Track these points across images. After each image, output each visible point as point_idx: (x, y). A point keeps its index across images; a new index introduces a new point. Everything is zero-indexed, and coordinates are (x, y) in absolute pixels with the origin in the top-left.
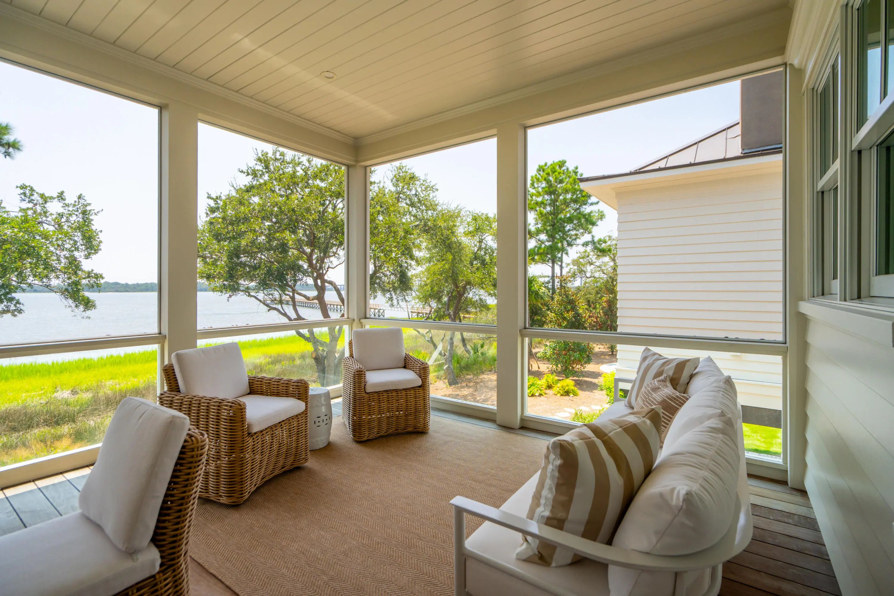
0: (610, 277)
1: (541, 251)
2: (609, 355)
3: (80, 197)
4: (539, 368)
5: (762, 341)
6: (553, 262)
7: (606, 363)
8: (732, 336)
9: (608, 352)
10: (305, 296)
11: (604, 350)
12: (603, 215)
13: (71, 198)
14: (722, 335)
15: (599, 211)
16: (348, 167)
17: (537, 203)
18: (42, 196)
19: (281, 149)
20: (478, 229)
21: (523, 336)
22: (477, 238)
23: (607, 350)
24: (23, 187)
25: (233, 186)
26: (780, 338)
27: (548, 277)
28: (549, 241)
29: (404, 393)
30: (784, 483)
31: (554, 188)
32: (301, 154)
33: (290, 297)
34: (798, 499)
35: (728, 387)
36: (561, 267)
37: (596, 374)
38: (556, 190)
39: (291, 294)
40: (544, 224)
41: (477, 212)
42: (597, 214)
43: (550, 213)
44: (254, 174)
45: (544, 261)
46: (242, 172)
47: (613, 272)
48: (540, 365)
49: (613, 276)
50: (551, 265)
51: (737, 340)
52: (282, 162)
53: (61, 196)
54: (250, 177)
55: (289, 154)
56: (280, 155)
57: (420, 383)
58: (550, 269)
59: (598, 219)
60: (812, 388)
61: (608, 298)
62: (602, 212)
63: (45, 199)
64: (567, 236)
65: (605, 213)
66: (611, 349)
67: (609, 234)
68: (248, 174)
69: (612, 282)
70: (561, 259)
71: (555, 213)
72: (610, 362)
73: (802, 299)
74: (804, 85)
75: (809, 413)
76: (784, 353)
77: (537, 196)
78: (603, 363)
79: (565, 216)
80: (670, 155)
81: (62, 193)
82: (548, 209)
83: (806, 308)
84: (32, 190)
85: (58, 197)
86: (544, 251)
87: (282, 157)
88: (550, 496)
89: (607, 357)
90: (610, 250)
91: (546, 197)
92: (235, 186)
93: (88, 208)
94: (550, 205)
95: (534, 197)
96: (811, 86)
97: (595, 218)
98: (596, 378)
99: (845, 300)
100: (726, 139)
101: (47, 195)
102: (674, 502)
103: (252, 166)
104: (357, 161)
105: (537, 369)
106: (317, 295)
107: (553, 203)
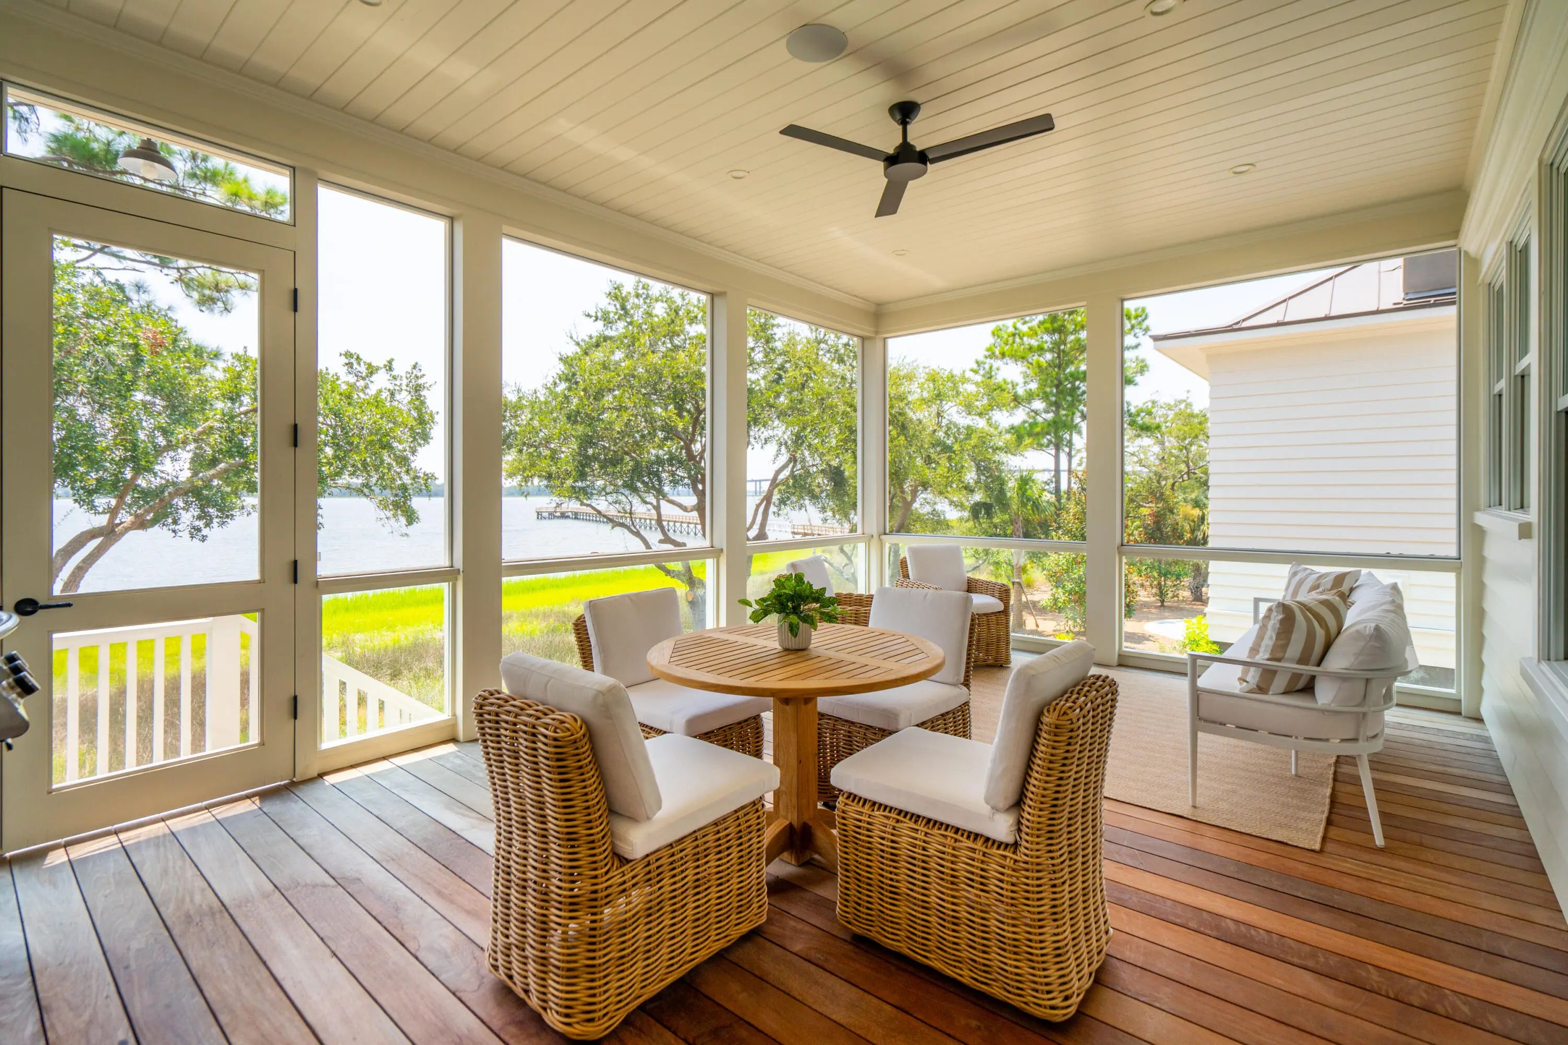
0: (1156, 474)
1: (1038, 429)
2: (1156, 607)
3: (415, 367)
4: (1037, 626)
5: (1432, 557)
6: (1058, 448)
7: (1153, 619)
8: (1394, 552)
9: (1153, 602)
10: (680, 506)
11: (1147, 599)
12: (1146, 366)
13: (401, 368)
14: (1383, 552)
15: (1137, 358)
16: (863, 339)
17: (1031, 348)
18: (369, 365)
19: (643, 280)
20: (939, 396)
21: (1121, 554)
22: (934, 408)
23: (1153, 599)
24: (348, 355)
25: (571, 338)
26: (1453, 553)
27: (1049, 471)
28: (1047, 412)
29: (985, 618)
30: (1459, 714)
31: (1059, 323)
32: (671, 287)
33: (654, 507)
34: (1475, 724)
35: (1395, 592)
36: (1070, 455)
37: (1139, 637)
38: (1063, 326)
39: (654, 502)
40: (1043, 385)
41: (935, 367)
42: (1134, 365)
43: (1050, 364)
44: (606, 319)
45: (1040, 446)
46: (589, 316)
47: (1161, 464)
48: (1039, 622)
49: (1161, 471)
50: (1053, 452)
51: (1401, 556)
52: (646, 298)
53: (389, 367)
54: (600, 324)
55: (656, 288)
56: (643, 288)
57: (1002, 608)
58: (1053, 459)
59: (1136, 372)
60: (1489, 605)
61: (1155, 509)
62: (1143, 361)
63: (372, 370)
64: (1079, 401)
65: (1148, 362)
66: (1161, 597)
67: (1155, 398)
68: (597, 319)
69: (1158, 482)
70: (1070, 444)
71: (1060, 364)
72: (1160, 619)
73: (1478, 510)
74: (1481, 278)
75: (1486, 632)
76: (1458, 570)
77: (1030, 336)
78: (1148, 619)
79: (1077, 368)
80: (1290, 298)
81: (390, 362)
82: (1049, 356)
83: (1482, 519)
84: (358, 358)
85: (385, 366)
86: (1042, 429)
87: (645, 291)
88: (1271, 643)
89: (1153, 610)
90: (1158, 427)
91: (1046, 337)
92: (575, 338)
93: (420, 381)
94: (1051, 350)
95: (1025, 339)
96: (1487, 281)
97: (1131, 371)
98: (1139, 643)
99: (1509, 510)
100: (1379, 272)
101: (374, 364)
102: (1367, 632)
103: (602, 307)
104: (877, 333)
105: (1034, 627)
106: (698, 504)
107: (1056, 347)
